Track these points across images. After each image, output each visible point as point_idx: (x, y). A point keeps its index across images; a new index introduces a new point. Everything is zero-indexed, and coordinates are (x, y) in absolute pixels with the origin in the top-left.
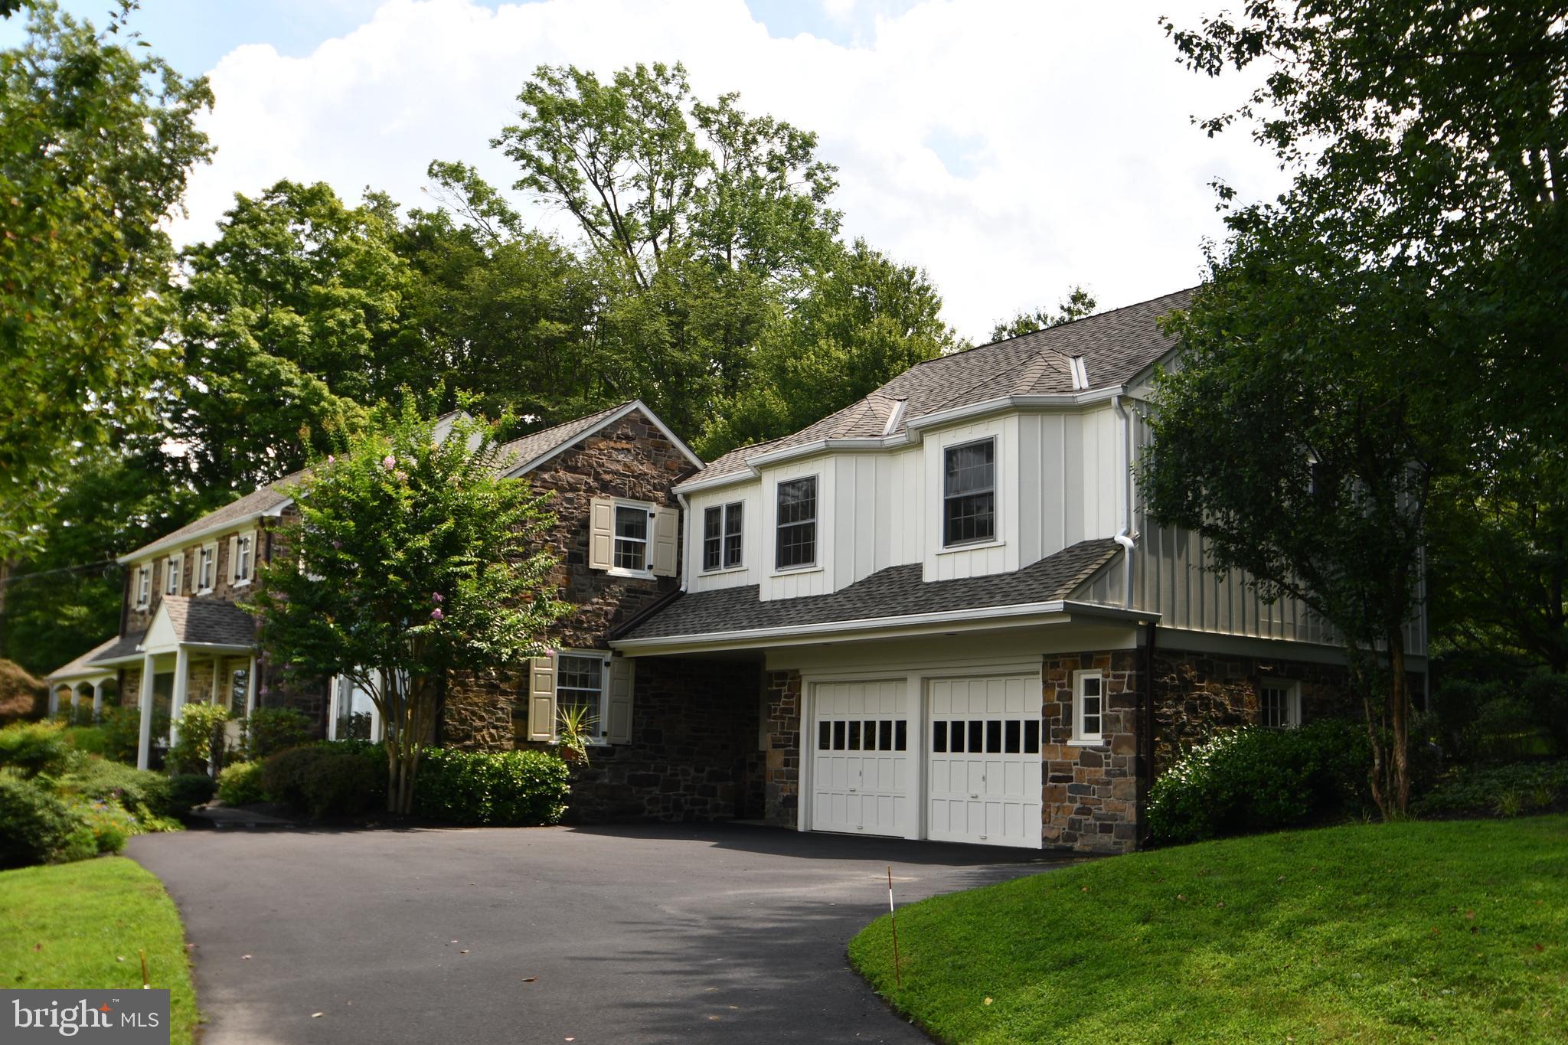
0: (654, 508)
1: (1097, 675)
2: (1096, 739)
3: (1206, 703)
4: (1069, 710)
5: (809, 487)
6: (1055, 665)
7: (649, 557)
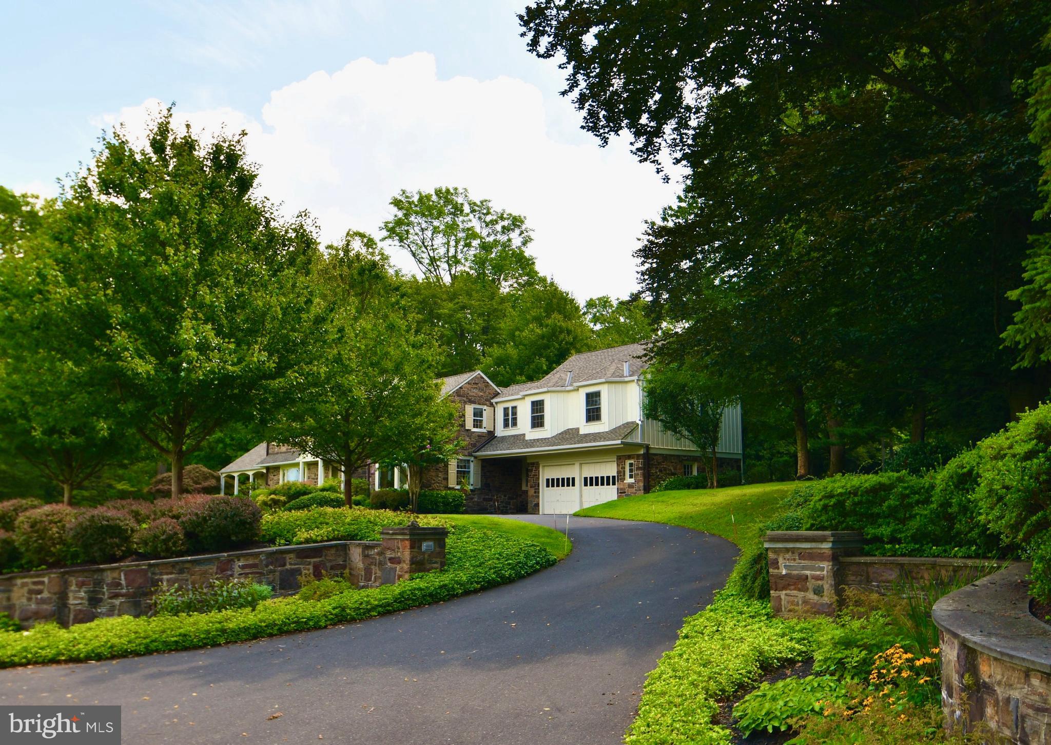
0: (485, 407)
1: (632, 461)
2: (632, 480)
3: (665, 469)
4: (624, 472)
5: (541, 403)
6: (620, 459)
7: (484, 424)
